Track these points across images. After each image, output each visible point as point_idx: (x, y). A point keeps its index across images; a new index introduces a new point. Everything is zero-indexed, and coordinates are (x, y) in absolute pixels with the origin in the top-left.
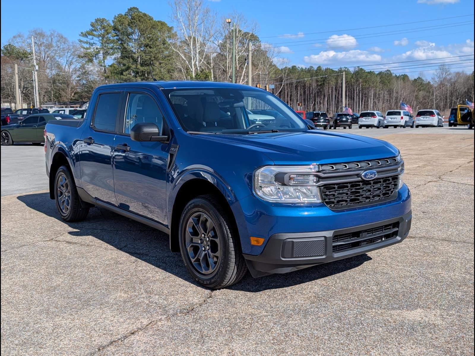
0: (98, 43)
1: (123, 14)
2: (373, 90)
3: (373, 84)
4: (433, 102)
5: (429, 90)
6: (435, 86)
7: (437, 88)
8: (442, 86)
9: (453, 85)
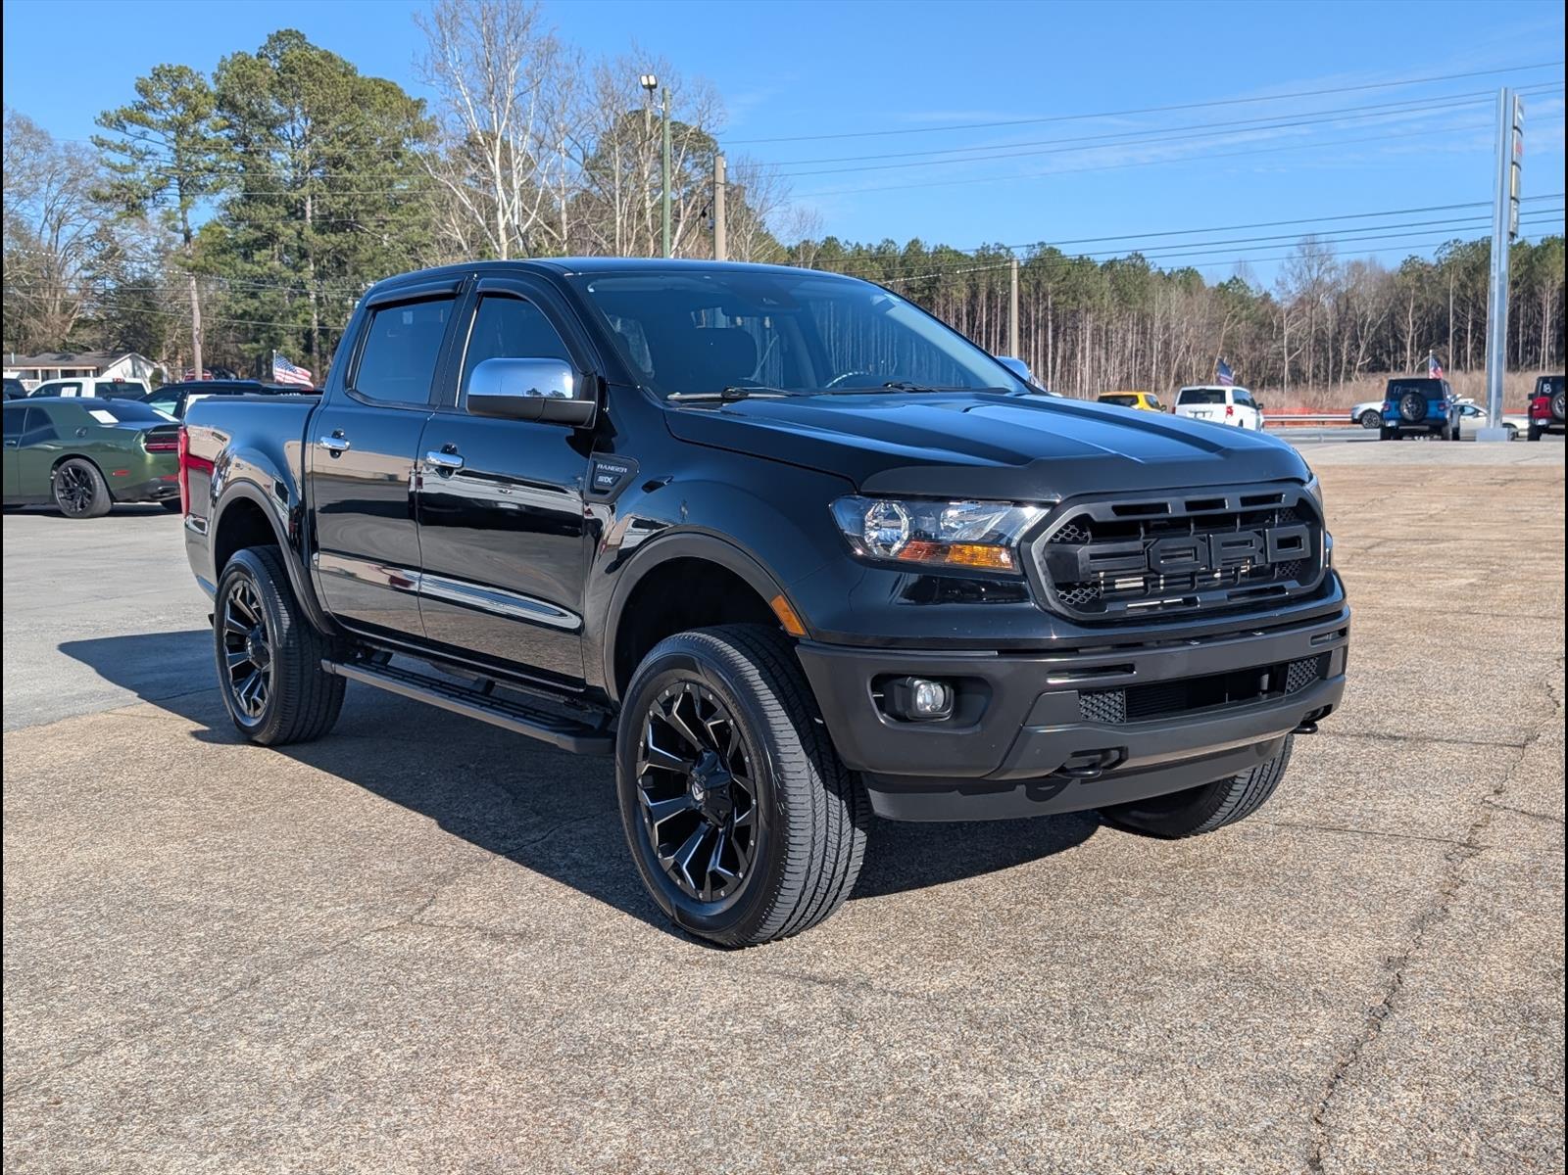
0: (162, 149)
1: (253, 54)
2: (1090, 317)
3: (1090, 298)
4: (1283, 359)
5: (1268, 321)
6: (1287, 305)
7: (1292, 315)
8: (1308, 308)
9: (1342, 303)
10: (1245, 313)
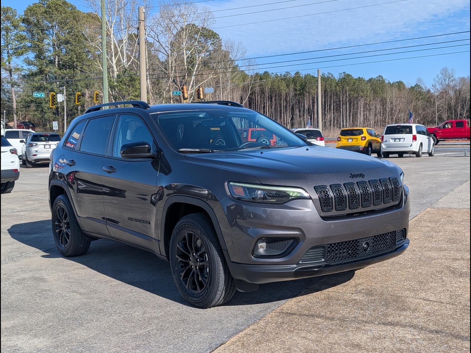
2: (362, 100)
3: (363, 92)
4: (435, 114)
5: (429, 100)
6: (437, 94)
7: (439, 97)
8: (445, 95)
9: (458, 93)
10: (421, 97)
